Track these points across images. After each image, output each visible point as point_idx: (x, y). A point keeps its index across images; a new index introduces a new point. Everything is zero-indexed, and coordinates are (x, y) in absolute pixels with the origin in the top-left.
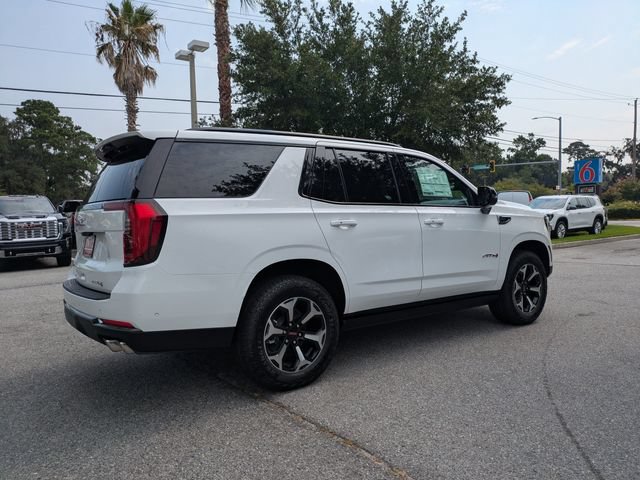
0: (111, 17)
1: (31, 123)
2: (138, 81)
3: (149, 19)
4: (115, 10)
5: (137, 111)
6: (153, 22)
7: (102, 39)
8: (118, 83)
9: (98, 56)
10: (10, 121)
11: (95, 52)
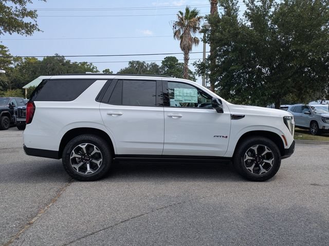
0: (179, 17)
1: (167, 67)
2: (189, 45)
3: (196, 15)
4: (181, 13)
5: (189, 59)
6: (198, 16)
7: (175, 28)
8: (181, 47)
9: (174, 37)
10: (160, 66)
11: (173, 35)
